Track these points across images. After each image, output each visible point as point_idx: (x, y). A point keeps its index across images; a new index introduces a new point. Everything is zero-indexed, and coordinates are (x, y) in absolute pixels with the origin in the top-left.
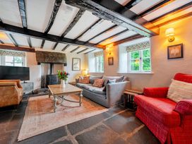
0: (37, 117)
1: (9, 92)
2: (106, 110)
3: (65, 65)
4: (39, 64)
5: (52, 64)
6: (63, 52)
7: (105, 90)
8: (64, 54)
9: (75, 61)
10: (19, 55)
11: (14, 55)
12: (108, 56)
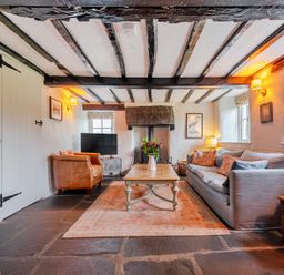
0: (102, 212)
1: (81, 170)
2: (221, 231)
3: (172, 128)
4: (130, 128)
5: (151, 128)
6: (167, 105)
7: (226, 185)
8: (170, 108)
9: (192, 118)
10: (107, 117)
11: (101, 117)
12: (260, 100)
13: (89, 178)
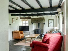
3: (44, 24)
8: (43, 18)
9: (50, 21)
13: (20, 37)
